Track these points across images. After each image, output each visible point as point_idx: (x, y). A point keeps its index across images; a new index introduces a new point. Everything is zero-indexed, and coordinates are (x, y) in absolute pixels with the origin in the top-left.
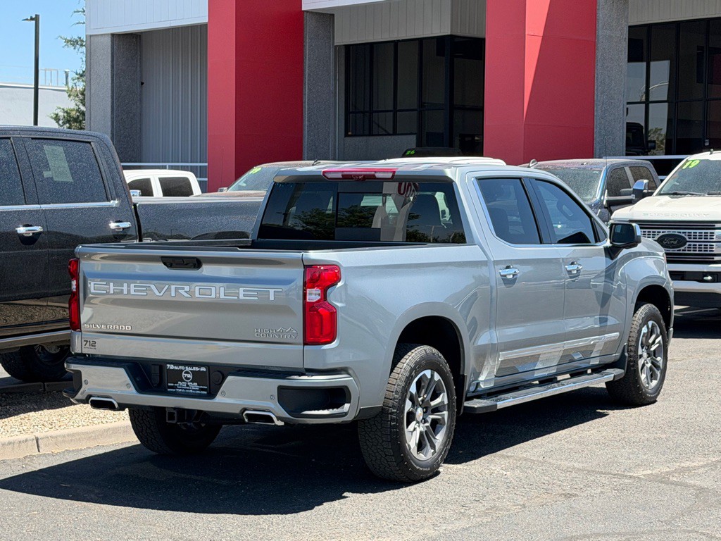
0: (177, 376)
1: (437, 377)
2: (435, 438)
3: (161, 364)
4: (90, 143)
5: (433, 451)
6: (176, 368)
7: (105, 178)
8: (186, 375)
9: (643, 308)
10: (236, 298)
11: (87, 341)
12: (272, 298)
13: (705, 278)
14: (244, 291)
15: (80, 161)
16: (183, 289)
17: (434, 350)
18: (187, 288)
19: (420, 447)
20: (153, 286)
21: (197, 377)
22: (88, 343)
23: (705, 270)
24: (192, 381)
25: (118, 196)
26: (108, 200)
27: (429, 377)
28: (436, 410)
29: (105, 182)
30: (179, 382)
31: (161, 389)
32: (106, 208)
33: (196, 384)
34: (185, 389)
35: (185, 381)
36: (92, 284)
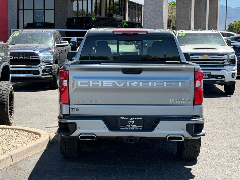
0: (126, 122)
3: (117, 118)
6: (125, 119)
8: (130, 121)
10: (162, 86)
11: (73, 109)
12: (180, 85)
14: (166, 83)
16: (134, 83)
18: (136, 83)
20: (116, 83)
21: (136, 122)
22: (74, 110)
24: (134, 124)
30: (127, 125)
31: (118, 130)
33: (136, 125)
34: (130, 128)
35: (130, 124)
36: (79, 82)
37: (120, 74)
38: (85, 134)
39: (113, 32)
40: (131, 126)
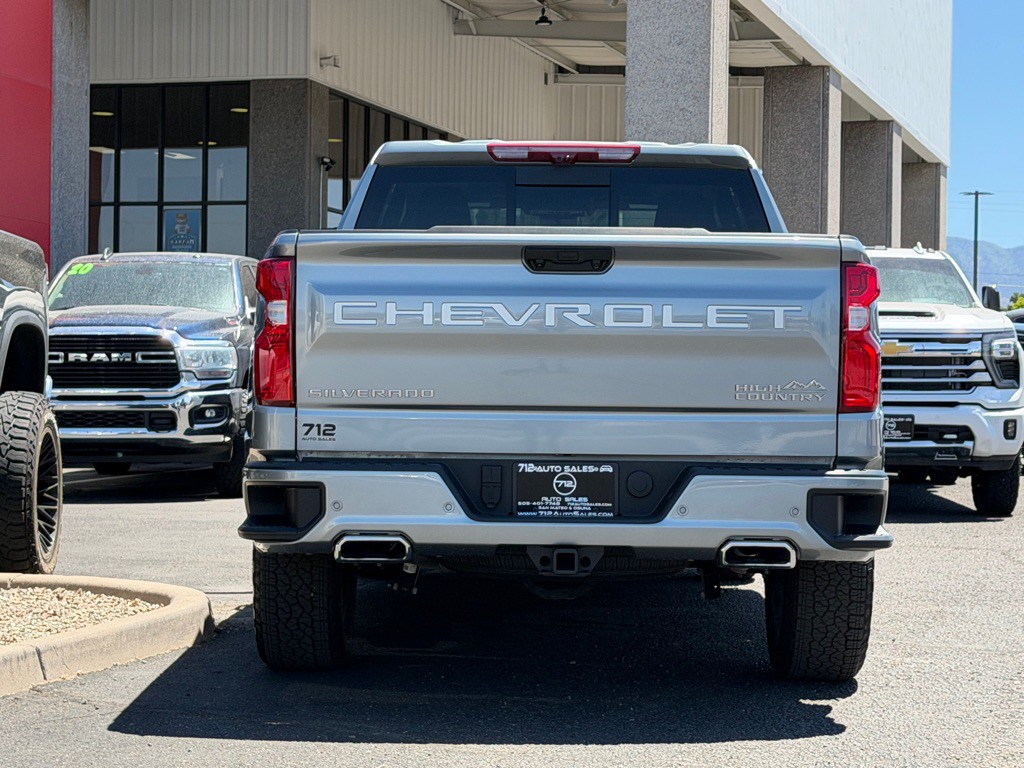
0: (541, 485)
3: (502, 465)
6: (540, 469)
8: (562, 482)
10: (701, 325)
11: (312, 426)
12: (779, 323)
14: (719, 311)
16: (576, 310)
18: (584, 309)
20: (499, 308)
22: (315, 429)
24: (576, 495)
30: (546, 499)
33: (586, 499)
34: (559, 511)
35: (557, 495)
36: (338, 306)
37: (515, 271)
38: (361, 534)
39: (490, 148)
40: (563, 503)
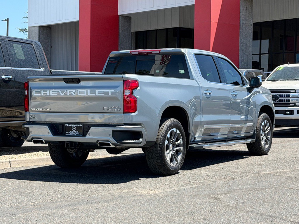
0: (70, 129)
1: (178, 132)
2: (177, 158)
3: (63, 124)
4: (32, 44)
5: (176, 163)
6: (69, 125)
7: (38, 59)
8: (73, 128)
9: (262, 114)
10: (95, 94)
12: (110, 94)
13: (287, 113)
14: (98, 91)
15: (28, 51)
16: (72, 92)
17: (177, 121)
18: (74, 91)
19: (171, 161)
20: (60, 91)
21: (78, 129)
22: (32, 117)
23: (287, 110)
24: (76, 131)
25: (44, 67)
26: (40, 68)
27: (175, 131)
28: (178, 146)
29: (39, 60)
30: (71, 131)
31: (63, 134)
32: (39, 71)
33: (78, 132)
34: (73, 134)
35: (73, 131)
39: (131, 52)
40: (74, 133)
